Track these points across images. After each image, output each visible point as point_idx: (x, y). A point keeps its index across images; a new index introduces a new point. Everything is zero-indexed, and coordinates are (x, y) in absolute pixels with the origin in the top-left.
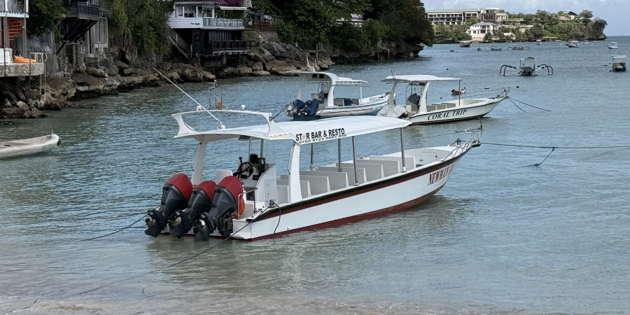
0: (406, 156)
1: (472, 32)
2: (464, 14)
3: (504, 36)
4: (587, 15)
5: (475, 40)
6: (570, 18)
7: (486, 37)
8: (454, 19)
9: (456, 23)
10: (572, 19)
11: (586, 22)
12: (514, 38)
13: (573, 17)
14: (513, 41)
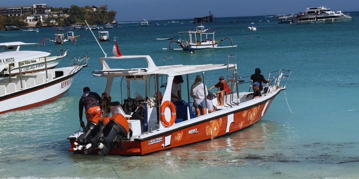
0: (48, 73)
1: (28, 21)
2: (22, 9)
3: (50, 23)
4: (104, 9)
5: (31, 26)
6: (93, 10)
7: (38, 24)
8: (15, 12)
9: (17, 15)
10: (94, 10)
11: (103, 12)
12: (57, 24)
13: (95, 9)
14: (57, 26)
